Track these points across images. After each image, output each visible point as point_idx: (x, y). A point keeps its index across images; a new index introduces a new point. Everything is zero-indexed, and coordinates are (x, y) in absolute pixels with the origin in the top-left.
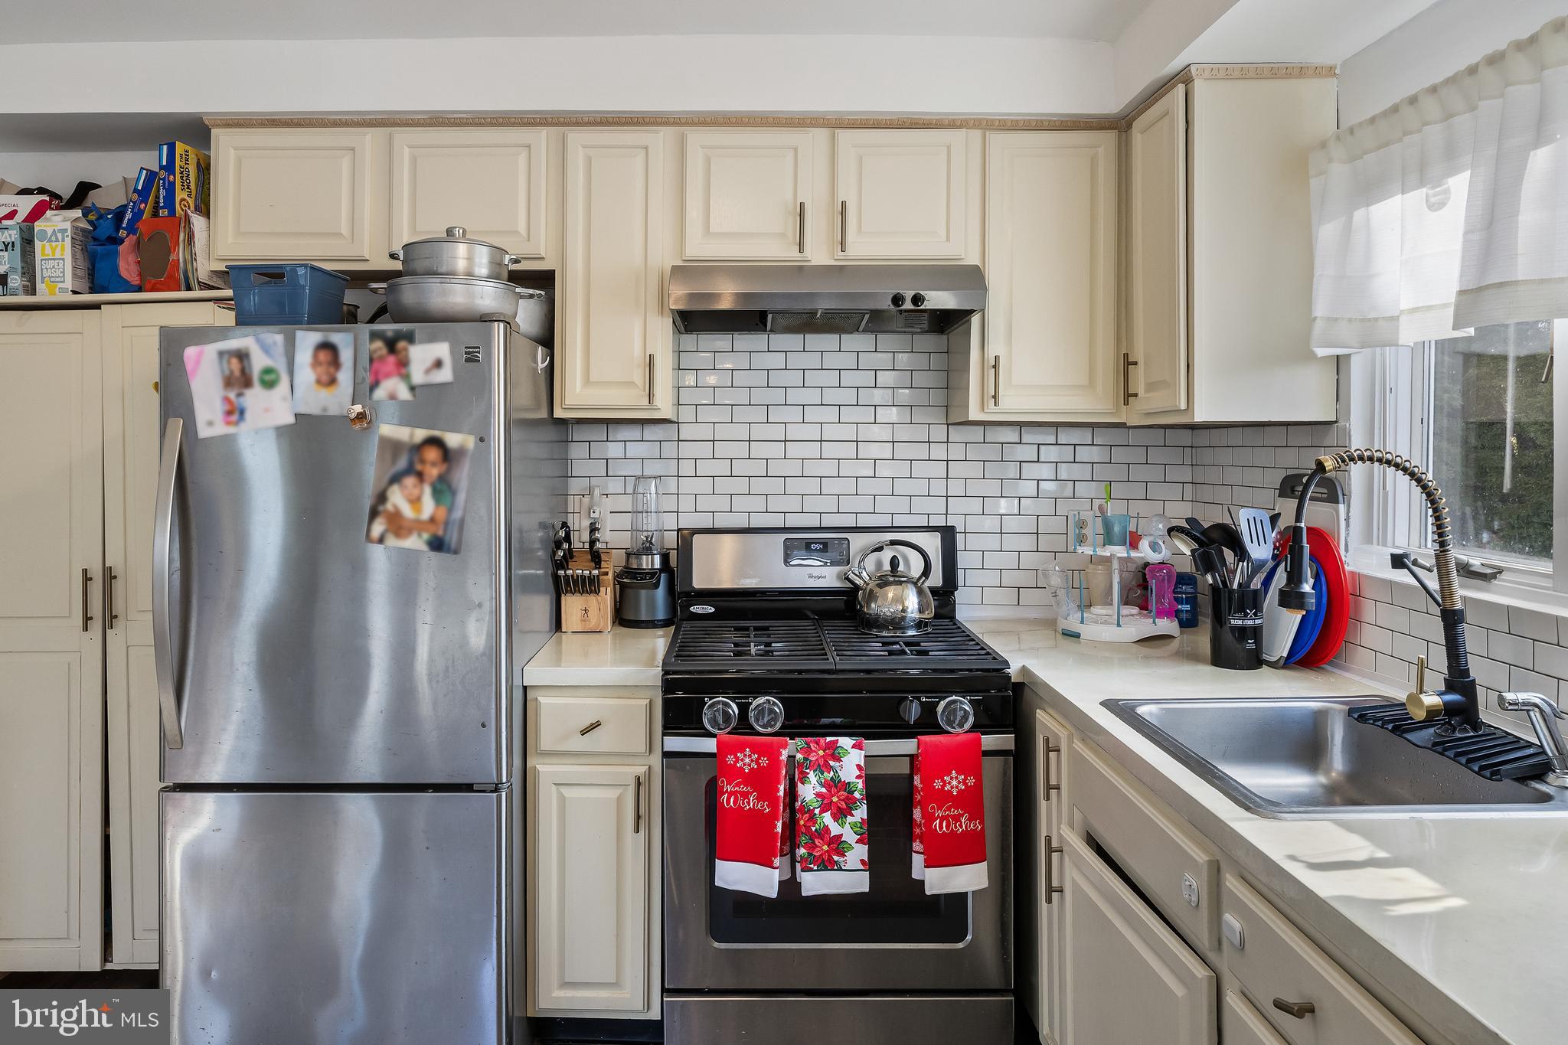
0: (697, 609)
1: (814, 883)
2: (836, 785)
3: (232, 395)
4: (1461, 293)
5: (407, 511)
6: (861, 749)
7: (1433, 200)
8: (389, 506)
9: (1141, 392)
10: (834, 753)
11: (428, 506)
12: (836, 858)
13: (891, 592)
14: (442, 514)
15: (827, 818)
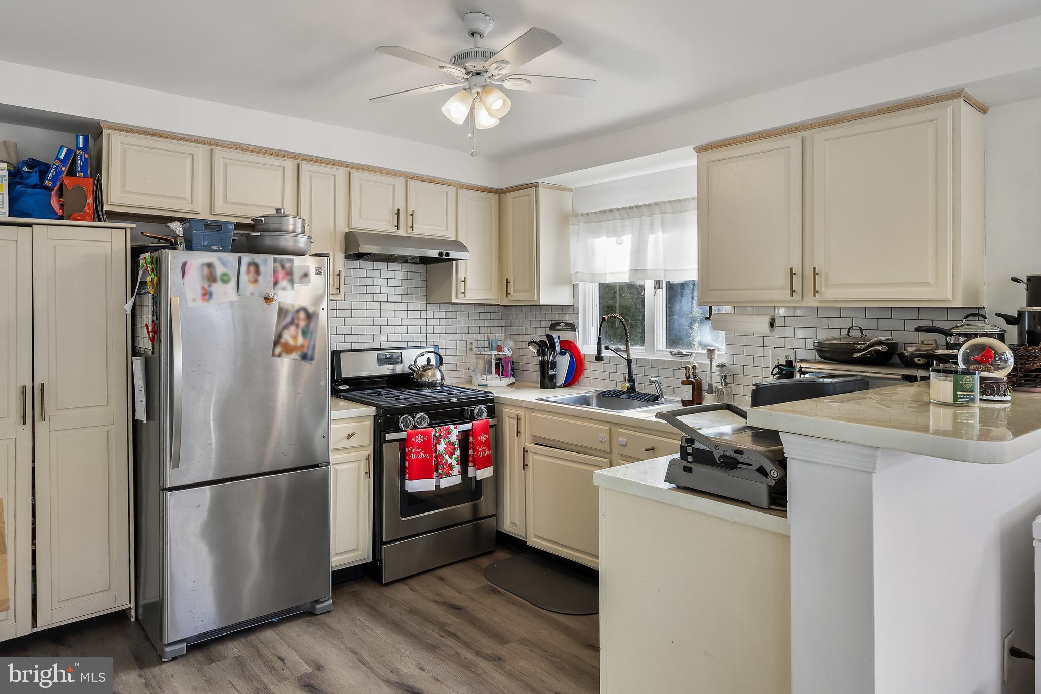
0: (341, 387)
1: (445, 483)
2: (450, 444)
3: (206, 286)
4: (630, 270)
5: (291, 342)
6: (457, 429)
7: (618, 242)
8: (282, 340)
9: (512, 293)
10: (449, 432)
11: (300, 340)
12: (450, 472)
13: (430, 372)
14: (306, 343)
15: (447, 457)
